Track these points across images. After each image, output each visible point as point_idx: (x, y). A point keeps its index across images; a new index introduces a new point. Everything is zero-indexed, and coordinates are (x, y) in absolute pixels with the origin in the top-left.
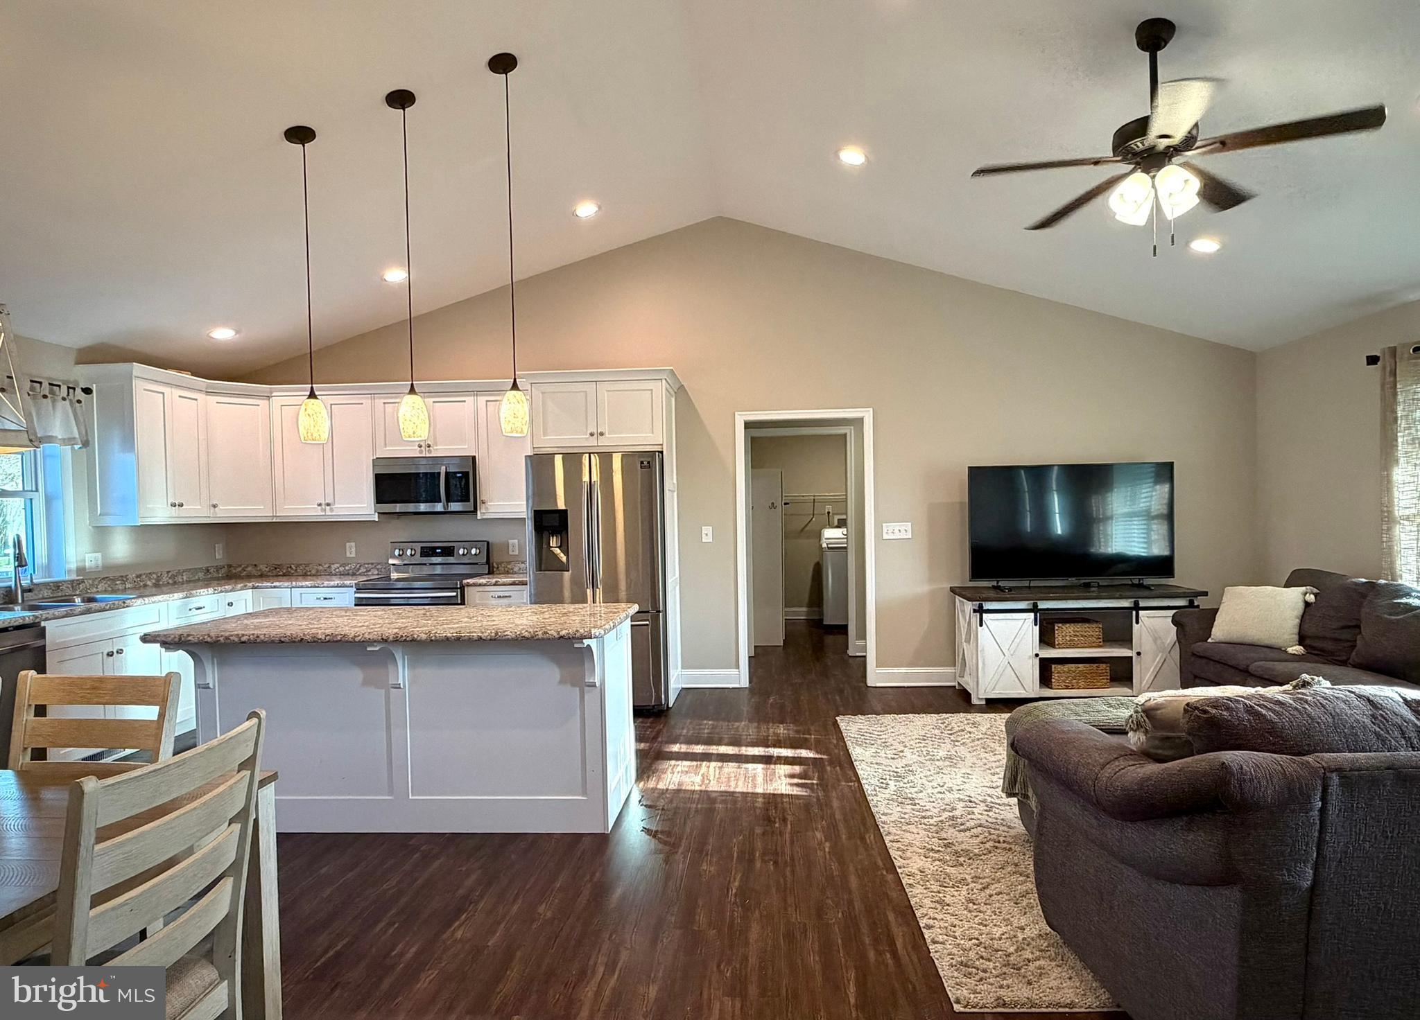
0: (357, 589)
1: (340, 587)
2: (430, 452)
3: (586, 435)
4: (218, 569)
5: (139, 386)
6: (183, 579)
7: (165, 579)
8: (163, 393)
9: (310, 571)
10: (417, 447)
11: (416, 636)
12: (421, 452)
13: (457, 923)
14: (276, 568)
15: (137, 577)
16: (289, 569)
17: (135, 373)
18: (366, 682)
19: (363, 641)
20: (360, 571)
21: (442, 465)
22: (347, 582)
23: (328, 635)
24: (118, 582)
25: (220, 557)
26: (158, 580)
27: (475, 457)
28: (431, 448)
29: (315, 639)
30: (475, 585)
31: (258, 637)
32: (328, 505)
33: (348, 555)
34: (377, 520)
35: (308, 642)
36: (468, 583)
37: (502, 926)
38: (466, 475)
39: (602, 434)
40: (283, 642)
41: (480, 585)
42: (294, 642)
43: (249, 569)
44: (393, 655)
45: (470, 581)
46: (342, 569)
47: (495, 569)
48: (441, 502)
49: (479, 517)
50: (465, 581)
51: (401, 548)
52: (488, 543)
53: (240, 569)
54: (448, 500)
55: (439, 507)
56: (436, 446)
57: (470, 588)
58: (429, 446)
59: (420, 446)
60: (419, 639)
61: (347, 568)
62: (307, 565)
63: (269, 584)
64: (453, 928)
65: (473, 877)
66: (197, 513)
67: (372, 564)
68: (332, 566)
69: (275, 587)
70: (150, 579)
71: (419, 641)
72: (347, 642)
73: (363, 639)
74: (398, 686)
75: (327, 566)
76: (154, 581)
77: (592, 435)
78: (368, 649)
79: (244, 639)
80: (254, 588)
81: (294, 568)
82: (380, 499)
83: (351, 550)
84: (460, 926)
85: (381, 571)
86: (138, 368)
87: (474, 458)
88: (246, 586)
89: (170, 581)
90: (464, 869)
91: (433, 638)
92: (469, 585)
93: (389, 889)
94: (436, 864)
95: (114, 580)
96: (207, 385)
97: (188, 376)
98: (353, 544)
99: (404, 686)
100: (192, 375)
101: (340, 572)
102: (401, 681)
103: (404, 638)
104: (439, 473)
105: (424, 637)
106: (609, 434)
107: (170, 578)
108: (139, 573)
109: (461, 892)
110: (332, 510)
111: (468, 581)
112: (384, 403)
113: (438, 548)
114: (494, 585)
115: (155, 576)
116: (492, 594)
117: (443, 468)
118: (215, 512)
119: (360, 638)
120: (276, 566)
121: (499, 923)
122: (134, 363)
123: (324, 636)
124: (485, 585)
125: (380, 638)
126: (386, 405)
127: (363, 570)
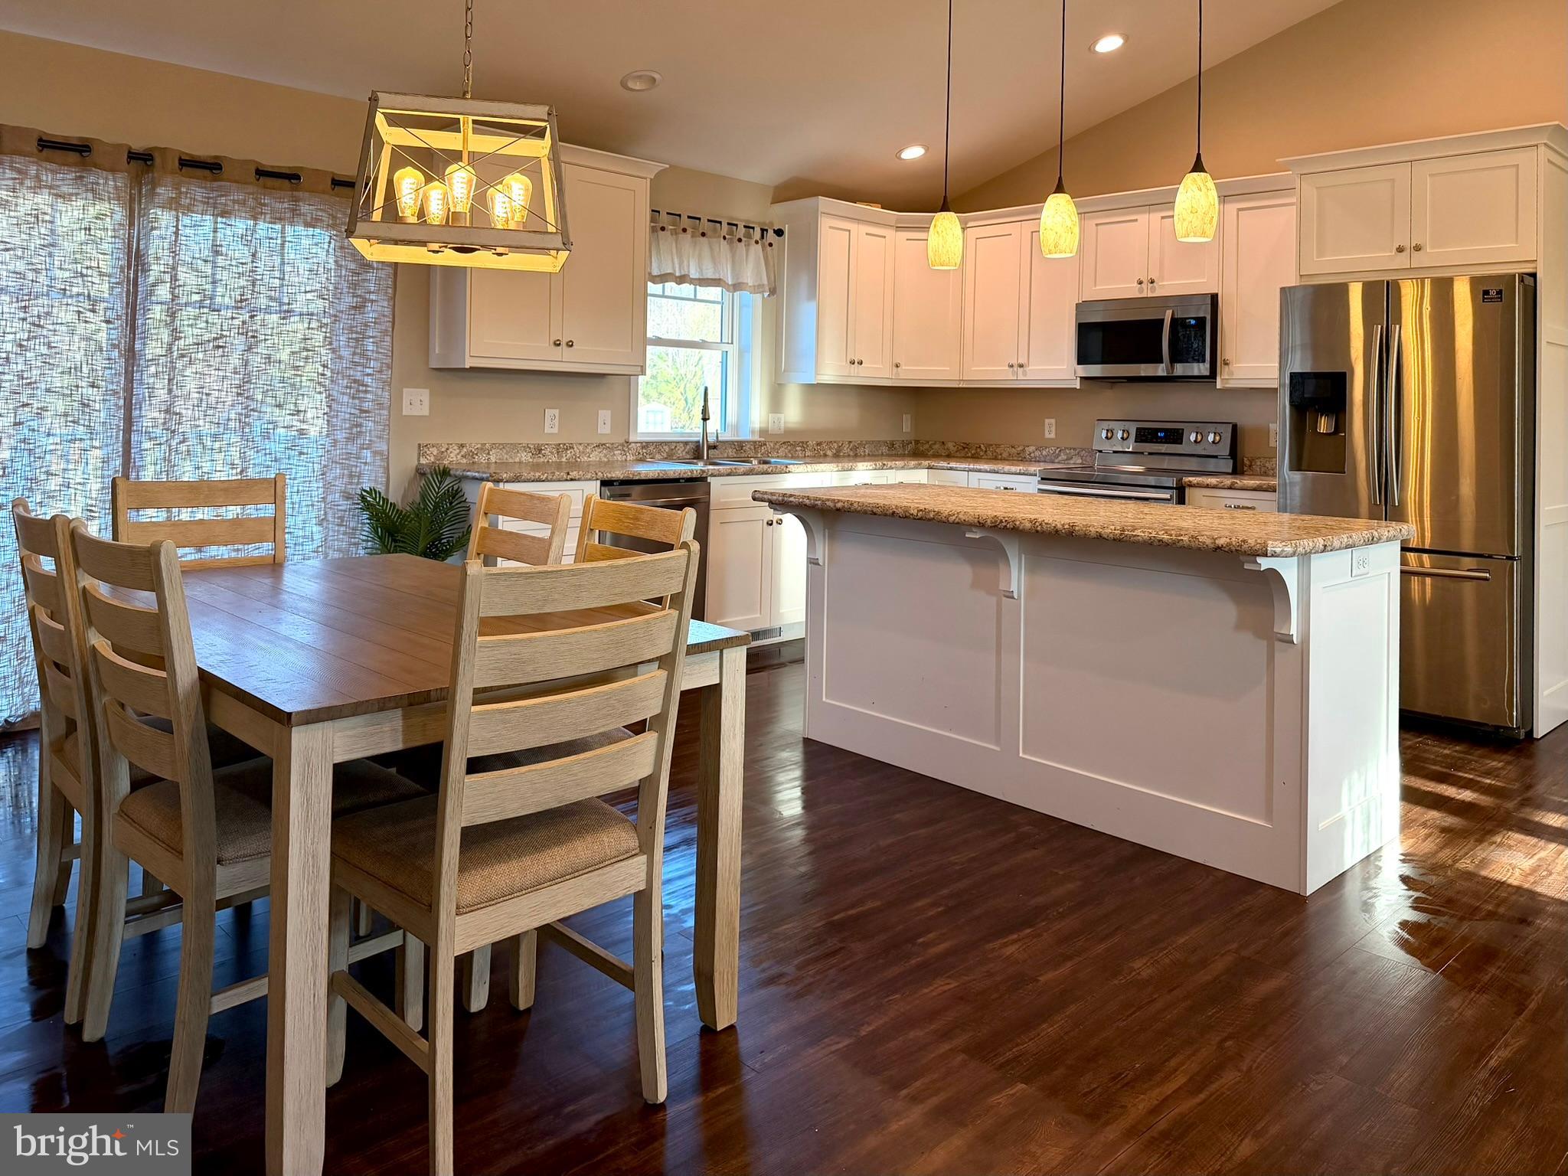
0: (1042, 479)
1: (1023, 474)
2: (1153, 290)
3: (1391, 252)
4: (904, 444)
5: (825, 224)
6: (865, 451)
7: (846, 450)
8: (849, 231)
9: (1001, 455)
10: (1136, 284)
11: (1018, 523)
12: (1141, 291)
13: (1015, 936)
14: (964, 448)
15: (818, 444)
16: (978, 450)
17: (821, 209)
18: (975, 585)
19: (958, 523)
20: (1060, 458)
21: (1169, 308)
22: (1032, 469)
23: (921, 510)
24: (798, 448)
25: (909, 430)
26: (839, 450)
27: (1217, 295)
28: (1155, 284)
29: (908, 514)
30: (1199, 486)
31: (852, 504)
32: (1021, 366)
33: (1047, 436)
34: (1078, 387)
35: (900, 517)
36: (1190, 482)
37: (1069, 964)
38: (1201, 321)
39: (1418, 248)
40: (875, 514)
41: (1207, 486)
42: (886, 515)
43: (936, 447)
44: (1003, 547)
45: (1194, 480)
46: (1037, 453)
47: (1245, 468)
48: (1162, 363)
49: (1219, 386)
50: (1186, 479)
51: (1110, 427)
52: (1235, 427)
53: (927, 446)
54: (1175, 358)
55: (1161, 370)
56: (1162, 281)
57: (1192, 490)
58: (1152, 282)
59: (1141, 283)
60: (1021, 528)
61: (1044, 453)
62: (998, 446)
63: (945, 464)
64: (1005, 940)
65: (1070, 886)
66: (877, 372)
67: (1074, 449)
68: (1026, 448)
69: (951, 469)
70: (830, 448)
71: (1021, 531)
72: (940, 521)
73: (957, 520)
74: (1010, 595)
75: (1021, 448)
76: (834, 451)
77: (1400, 250)
78: (967, 536)
79: (839, 505)
80: (930, 468)
81: (984, 449)
82: (1083, 358)
83: (1050, 429)
84: (1015, 941)
85: (1086, 461)
86: (823, 202)
87: (1214, 298)
88: (920, 464)
89: (851, 453)
90: (1061, 873)
91: (1039, 528)
92: (1191, 485)
93: (956, 863)
94: (1029, 854)
95: (794, 445)
96: (897, 219)
97: (877, 209)
98: (1053, 421)
99: (1019, 596)
100: (882, 208)
101: (1035, 457)
102: (1014, 588)
103: (1004, 524)
104: (1162, 321)
105: (1028, 525)
106: (1432, 247)
107: (851, 449)
108: (819, 440)
109: (1040, 900)
110: (1025, 373)
111: (1191, 479)
112: (1097, 225)
113: (1161, 430)
114: (1230, 488)
115: (835, 445)
116: (1229, 502)
117: (1168, 314)
118: (898, 374)
119: (954, 518)
120: (965, 446)
121: (1069, 958)
122: (820, 197)
123: (916, 511)
124: (1215, 487)
125: (976, 520)
126: (1099, 227)
127: (1063, 457)
